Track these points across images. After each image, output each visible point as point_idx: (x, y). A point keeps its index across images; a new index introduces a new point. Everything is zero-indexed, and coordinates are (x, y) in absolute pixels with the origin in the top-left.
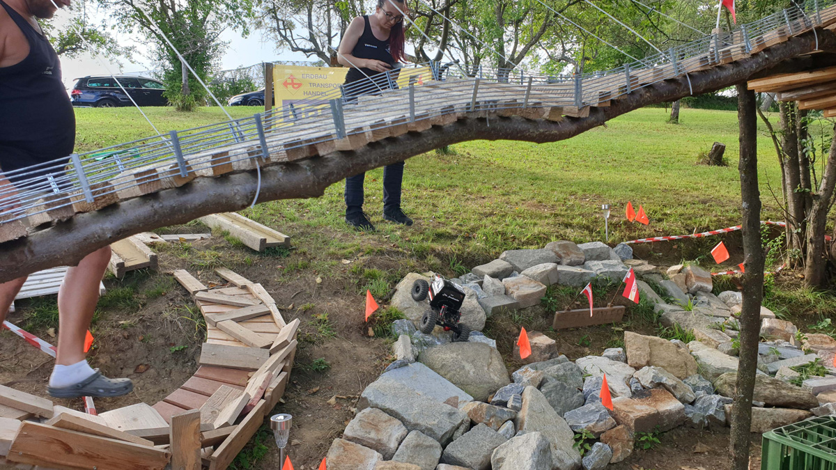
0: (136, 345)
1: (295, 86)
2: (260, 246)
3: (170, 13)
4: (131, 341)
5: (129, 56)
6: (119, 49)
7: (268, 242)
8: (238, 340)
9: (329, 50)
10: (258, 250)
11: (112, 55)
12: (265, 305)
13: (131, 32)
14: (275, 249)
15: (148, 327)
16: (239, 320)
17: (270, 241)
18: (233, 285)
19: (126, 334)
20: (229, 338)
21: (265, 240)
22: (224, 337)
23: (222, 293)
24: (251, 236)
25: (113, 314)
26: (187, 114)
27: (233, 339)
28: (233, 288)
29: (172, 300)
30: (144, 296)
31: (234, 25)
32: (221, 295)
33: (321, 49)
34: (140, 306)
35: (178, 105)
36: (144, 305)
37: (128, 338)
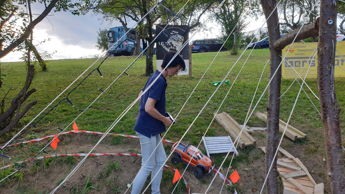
0: (252, 180)
1: (291, 51)
2: (295, 139)
3: (227, 13)
4: (250, 178)
5: (210, 30)
6: (207, 28)
7: (298, 137)
8: (298, 189)
9: (293, 23)
10: (294, 140)
11: (205, 31)
12: (304, 171)
13: (212, 22)
14: (301, 140)
15: (256, 173)
16: (294, 178)
17: (299, 136)
18: (286, 157)
19: (248, 175)
20: (294, 187)
21: (297, 136)
22: (291, 186)
23: (283, 161)
24: (290, 133)
25: (241, 164)
26: (236, 56)
27: (295, 188)
28: (287, 159)
29: (263, 161)
30: (252, 158)
31: (252, 16)
32: (283, 163)
33: (289, 23)
34: (251, 162)
35: (232, 53)
36: (252, 162)
37: (249, 176)
